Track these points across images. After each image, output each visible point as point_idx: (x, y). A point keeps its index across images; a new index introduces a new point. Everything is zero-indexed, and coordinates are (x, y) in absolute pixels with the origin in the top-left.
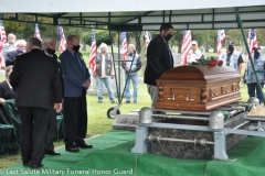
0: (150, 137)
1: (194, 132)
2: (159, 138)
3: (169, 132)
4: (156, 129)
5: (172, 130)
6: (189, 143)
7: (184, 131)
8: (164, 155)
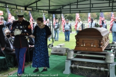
0: (73, 66)
1: (96, 63)
2: (78, 66)
3: (82, 63)
4: (76, 61)
5: (84, 62)
6: (94, 70)
7: (91, 63)
8: (80, 75)
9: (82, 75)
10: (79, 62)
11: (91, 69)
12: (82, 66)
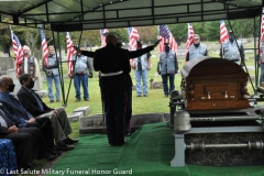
0: (192, 146)
8: (207, 164)
9: (212, 165)
10: (202, 135)
11: (231, 149)
12: (210, 143)
